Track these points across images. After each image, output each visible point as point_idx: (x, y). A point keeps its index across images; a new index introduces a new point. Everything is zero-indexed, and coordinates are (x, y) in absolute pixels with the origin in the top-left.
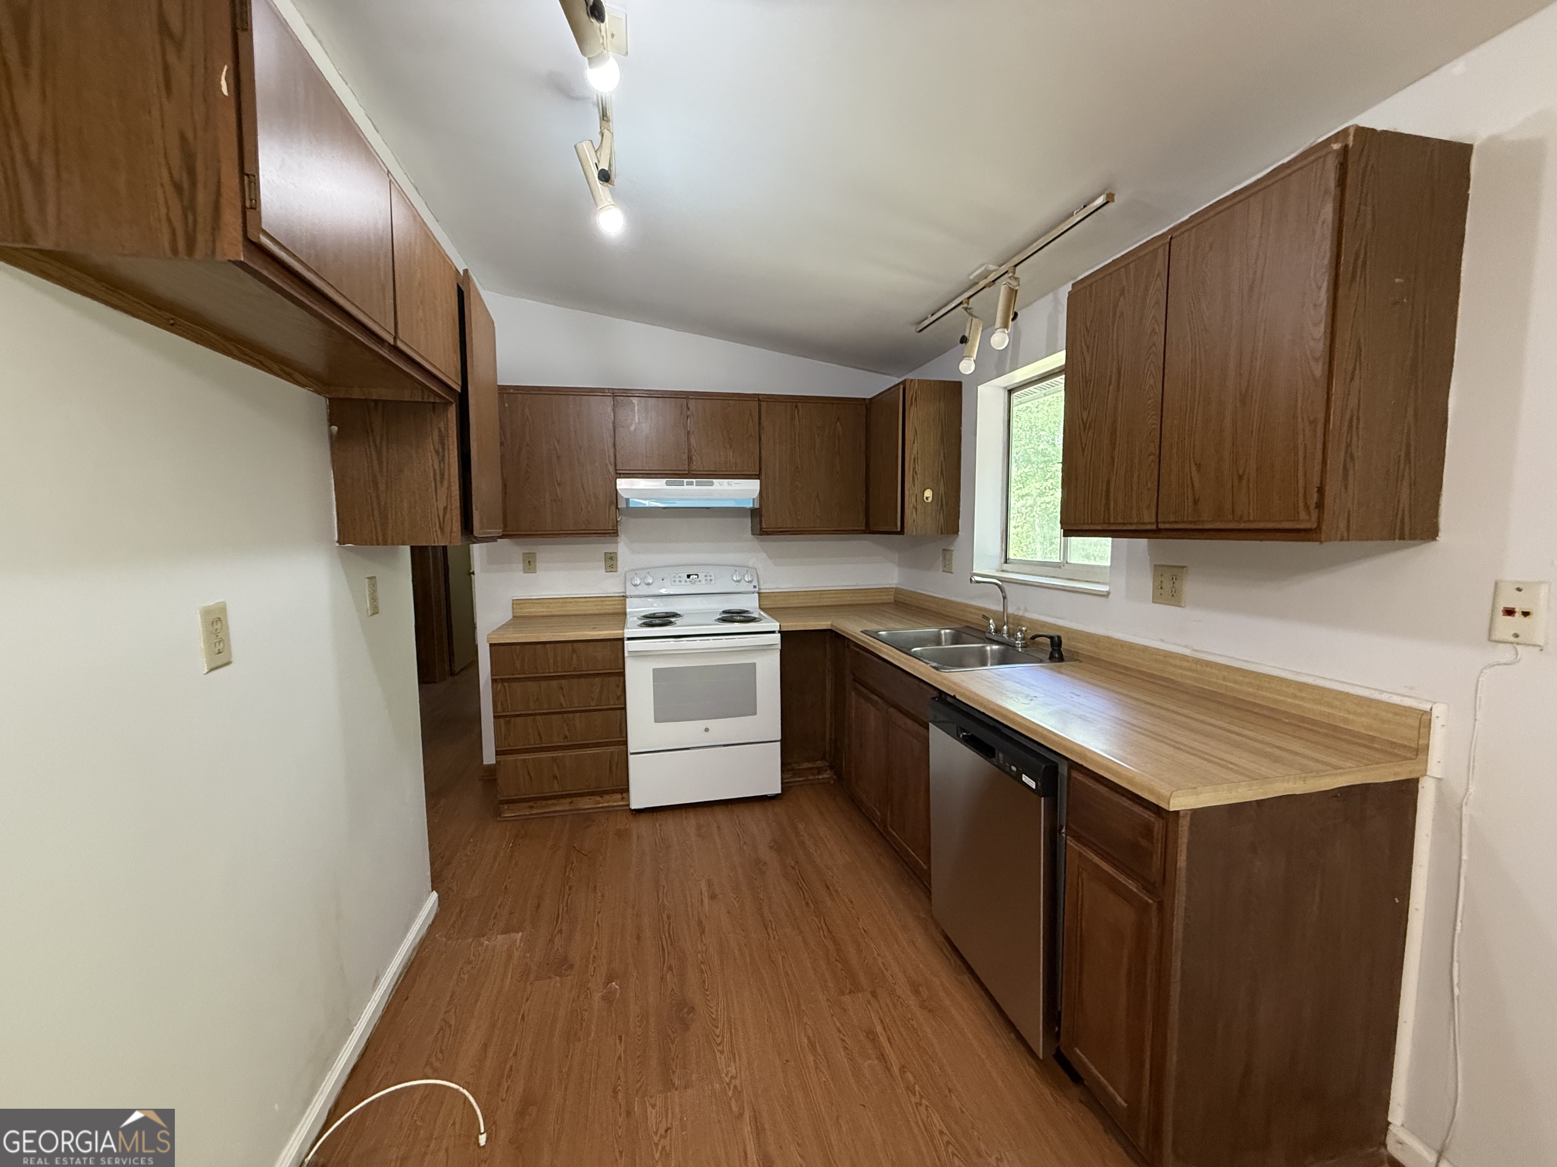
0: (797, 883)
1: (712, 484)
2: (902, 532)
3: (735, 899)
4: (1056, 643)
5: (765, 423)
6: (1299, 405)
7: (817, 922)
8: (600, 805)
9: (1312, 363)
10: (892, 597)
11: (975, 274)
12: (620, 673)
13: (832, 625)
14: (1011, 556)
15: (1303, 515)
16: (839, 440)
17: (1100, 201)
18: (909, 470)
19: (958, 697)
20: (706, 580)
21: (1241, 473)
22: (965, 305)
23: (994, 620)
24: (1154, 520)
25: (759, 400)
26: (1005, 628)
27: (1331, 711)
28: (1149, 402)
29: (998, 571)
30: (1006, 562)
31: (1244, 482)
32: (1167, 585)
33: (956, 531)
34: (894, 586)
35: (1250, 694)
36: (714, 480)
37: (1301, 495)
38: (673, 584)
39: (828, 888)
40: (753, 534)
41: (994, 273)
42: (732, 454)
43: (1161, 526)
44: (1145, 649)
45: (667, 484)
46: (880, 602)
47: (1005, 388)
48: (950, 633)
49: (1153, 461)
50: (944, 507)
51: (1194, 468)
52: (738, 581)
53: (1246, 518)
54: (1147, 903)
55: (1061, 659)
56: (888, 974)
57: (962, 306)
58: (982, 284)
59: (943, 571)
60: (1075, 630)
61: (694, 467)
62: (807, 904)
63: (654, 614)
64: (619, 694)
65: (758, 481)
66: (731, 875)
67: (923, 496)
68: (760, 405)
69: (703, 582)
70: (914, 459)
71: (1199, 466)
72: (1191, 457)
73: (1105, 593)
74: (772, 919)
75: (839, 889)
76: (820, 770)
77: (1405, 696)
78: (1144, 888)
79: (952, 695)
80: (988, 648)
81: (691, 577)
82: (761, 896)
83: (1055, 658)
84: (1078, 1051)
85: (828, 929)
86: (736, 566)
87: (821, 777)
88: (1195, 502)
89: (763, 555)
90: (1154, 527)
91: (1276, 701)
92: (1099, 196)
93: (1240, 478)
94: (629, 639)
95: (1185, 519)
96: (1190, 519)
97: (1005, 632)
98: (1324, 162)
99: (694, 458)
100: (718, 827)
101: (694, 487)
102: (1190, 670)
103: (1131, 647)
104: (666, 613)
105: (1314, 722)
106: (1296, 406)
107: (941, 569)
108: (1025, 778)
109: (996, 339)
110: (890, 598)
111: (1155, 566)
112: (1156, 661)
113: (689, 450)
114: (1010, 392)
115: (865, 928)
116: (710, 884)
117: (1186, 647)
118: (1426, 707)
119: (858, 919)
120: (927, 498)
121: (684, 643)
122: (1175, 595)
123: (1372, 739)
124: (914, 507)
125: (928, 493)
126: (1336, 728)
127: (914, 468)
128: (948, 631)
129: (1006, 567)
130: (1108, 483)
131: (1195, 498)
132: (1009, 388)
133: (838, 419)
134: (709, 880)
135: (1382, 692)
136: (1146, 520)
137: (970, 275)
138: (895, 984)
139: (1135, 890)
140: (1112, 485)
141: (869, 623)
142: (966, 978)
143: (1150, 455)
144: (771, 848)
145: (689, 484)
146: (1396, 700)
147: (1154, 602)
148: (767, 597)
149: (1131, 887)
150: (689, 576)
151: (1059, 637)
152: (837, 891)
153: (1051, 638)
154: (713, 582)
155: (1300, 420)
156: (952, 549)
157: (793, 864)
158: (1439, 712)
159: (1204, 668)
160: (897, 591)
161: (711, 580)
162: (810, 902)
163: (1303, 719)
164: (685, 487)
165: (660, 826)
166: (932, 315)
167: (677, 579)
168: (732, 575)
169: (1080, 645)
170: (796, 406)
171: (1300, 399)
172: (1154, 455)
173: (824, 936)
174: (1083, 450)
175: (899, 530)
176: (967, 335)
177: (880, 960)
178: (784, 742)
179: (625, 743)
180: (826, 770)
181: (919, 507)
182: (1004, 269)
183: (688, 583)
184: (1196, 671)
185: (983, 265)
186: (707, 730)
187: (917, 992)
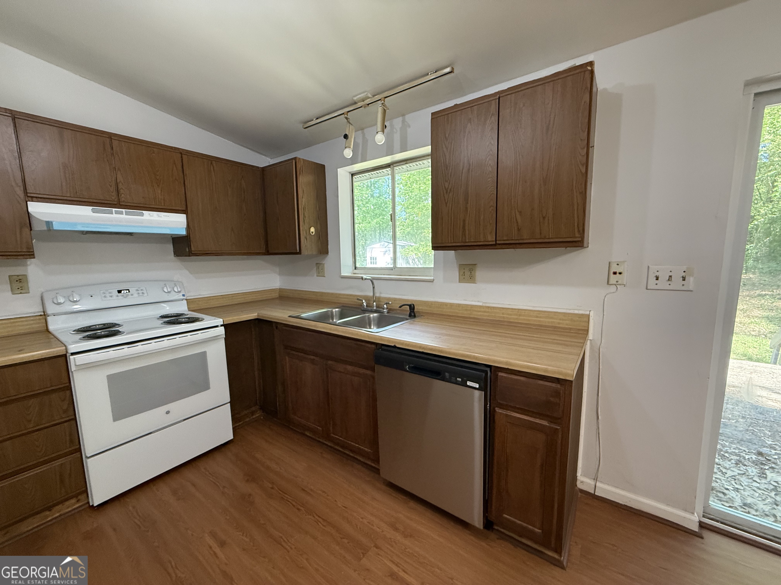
0: (282, 498)
1: (142, 215)
2: (300, 253)
3: (243, 535)
4: (412, 307)
5: (187, 172)
6: (574, 185)
7: (313, 518)
8: (49, 519)
9: (580, 166)
10: (278, 294)
11: (358, 97)
12: (68, 386)
13: (258, 316)
14: (358, 265)
15: (577, 235)
16: (244, 192)
17: (448, 70)
18: (302, 214)
19: (398, 346)
20: (138, 294)
21: (544, 215)
22: (346, 116)
23: (365, 301)
24: (494, 239)
25: (181, 153)
26: (375, 303)
27: (553, 320)
28: (489, 180)
29: (352, 274)
30: (355, 269)
31: (546, 219)
32: (467, 273)
33: (327, 253)
34: (278, 288)
35: (517, 319)
36: (144, 212)
37: (576, 227)
38: (104, 299)
39: (304, 490)
40: (174, 256)
41: (370, 99)
42: (160, 192)
43: (498, 242)
44: (459, 305)
45: (93, 211)
46: (271, 298)
47: (350, 172)
48: (338, 311)
49: (492, 210)
50: (321, 238)
51: (517, 213)
52: (169, 292)
53: (547, 237)
54: (557, 429)
55: (415, 316)
56: (375, 528)
57: (343, 116)
58: (360, 104)
59: (317, 276)
60: (416, 300)
61: (123, 199)
62: (298, 509)
63: (90, 327)
64: (65, 407)
65: (185, 215)
66: (228, 518)
67: (310, 231)
68: (182, 157)
69: (136, 295)
70: (304, 208)
71: (520, 212)
72: (516, 207)
73: (432, 280)
74: (281, 535)
75: (312, 487)
76: (253, 413)
77: (580, 310)
78: (551, 422)
79: (393, 345)
80: (372, 316)
81: (123, 292)
82: (262, 522)
83: (412, 316)
84: (506, 516)
85: (323, 519)
86: (165, 281)
87: (254, 417)
88: (519, 230)
89: (186, 272)
90: (494, 243)
91: (529, 320)
92: (446, 67)
93: (544, 218)
94: (73, 354)
95: (513, 238)
96: (516, 239)
97: (375, 306)
98: (585, 73)
99: (122, 191)
100: (194, 485)
101: (124, 216)
102: (485, 312)
103: (452, 305)
104: (104, 324)
105: (546, 326)
106: (573, 185)
107: (316, 275)
108: (469, 383)
109: (379, 137)
110: (277, 295)
111: (460, 265)
112: (466, 310)
113: (117, 184)
114: (353, 175)
115: (344, 505)
116: (213, 535)
117: (478, 301)
118: (588, 313)
119: (336, 501)
120: (312, 232)
121: (139, 348)
122: (472, 278)
123: (570, 329)
124: (305, 237)
125: (312, 229)
126: (555, 327)
127: (304, 214)
128: (337, 310)
129: (356, 271)
130: (464, 221)
131: (518, 228)
132: (353, 173)
133: (243, 177)
134: (210, 532)
135: (570, 309)
136: (490, 239)
137: (354, 97)
138: (383, 532)
139: (548, 424)
140: (467, 222)
141: (288, 312)
142: (412, 504)
143: (490, 207)
144: (247, 481)
145: (117, 213)
146: (576, 312)
147: (459, 282)
148: (192, 302)
149: (544, 424)
150: (119, 292)
151: (413, 305)
152: (311, 490)
153: (410, 306)
154: (146, 295)
155: (575, 191)
156: (323, 263)
157: (270, 486)
158: (592, 314)
159: (493, 310)
160: (281, 290)
161: (143, 293)
162: (300, 507)
163: (541, 326)
164: (114, 215)
165: (134, 507)
166: (317, 119)
167: (108, 295)
168: (163, 288)
169: (421, 308)
170: (211, 163)
171: (574, 183)
172: (493, 207)
173: (323, 525)
174: (446, 204)
175: (298, 251)
176: (347, 134)
177: (365, 521)
178: (232, 403)
179: (79, 450)
180: (257, 411)
181: (308, 237)
182: (377, 98)
183: (120, 297)
184: (488, 312)
185: (365, 92)
186: (168, 412)
187: (396, 529)
